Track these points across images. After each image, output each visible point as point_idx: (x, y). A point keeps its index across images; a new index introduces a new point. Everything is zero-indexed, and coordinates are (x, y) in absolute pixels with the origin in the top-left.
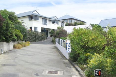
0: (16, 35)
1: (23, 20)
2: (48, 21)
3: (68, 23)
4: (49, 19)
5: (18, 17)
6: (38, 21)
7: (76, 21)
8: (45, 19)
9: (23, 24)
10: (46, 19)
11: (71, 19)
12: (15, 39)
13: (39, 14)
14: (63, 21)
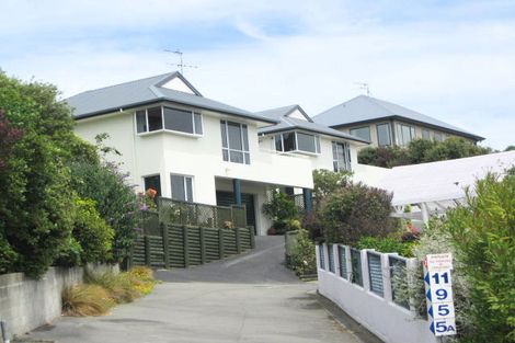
1: (104, 136)
2: (252, 137)
3: (374, 145)
4: (259, 124)
5: (76, 113)
6: (196, 138)
7: (418, 134)
8: (238, 125)
9: (104, 159)
10: (245, 127)
11: (392, 119)
12: (73, 255)
13: (197, 94)
14: (343, 134)
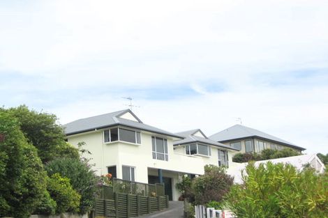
0: (54, 195)
1: (83, 143)
2: (170, 146)
3: (243, 151)
4: (174, 139)
5: (68, 131)
6: (137, 146)
7: (268, 146)
8: (162, 139)
9: (82, 156)
10: (166, 140)
11: (253, 138)
12: (49, 208)
13: (140, 122)
14: (224, 146)
